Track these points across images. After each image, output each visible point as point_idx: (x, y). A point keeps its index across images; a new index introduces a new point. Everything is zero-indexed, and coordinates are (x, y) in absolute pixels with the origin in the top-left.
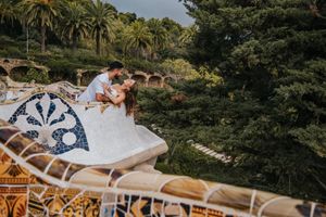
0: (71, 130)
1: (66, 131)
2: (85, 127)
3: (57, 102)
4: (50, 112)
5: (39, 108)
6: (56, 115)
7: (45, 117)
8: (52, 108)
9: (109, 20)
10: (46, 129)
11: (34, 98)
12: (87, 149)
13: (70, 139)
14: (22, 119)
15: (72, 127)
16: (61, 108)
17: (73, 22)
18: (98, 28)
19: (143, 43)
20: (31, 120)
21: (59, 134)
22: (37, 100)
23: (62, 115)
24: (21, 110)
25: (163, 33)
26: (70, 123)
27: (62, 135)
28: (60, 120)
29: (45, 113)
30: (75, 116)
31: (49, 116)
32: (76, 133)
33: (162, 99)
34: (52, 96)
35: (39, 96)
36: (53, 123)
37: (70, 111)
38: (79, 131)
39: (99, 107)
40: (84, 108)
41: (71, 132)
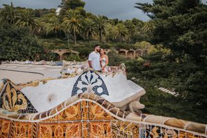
1: (98, 87)
2: (106, 85)
3: (93, 74)
4: (91, 79)
5: (86, 77)
6: (93, 80)
7: (89, 81)
8: (92, 77)
9: (105, 25)
10: (90, 86)
12: (108, 95)
13: (100, 90)
14: (80, 82)
15: (100, 85)
16: (95, 77)
17: (88, 28)
18: (100, 30)
19: (123, 35)
20: (84, 83)
21: (95, 89)
22: (85, 74)
23: (96, 80)
24: (79, 79)
25: (133, 28)
26: (99, 83)
27: (97, 89)
28: (95, 82)
29: (89, 79)
30: (102, 80)
32: (102, 88)
33: (138, 65)
34: (92, 72)
35: (86, 72)
36: (93, 83)
37: (99, 78)
38: (103, 86)
39: (111, 74)
40: (105, 76)
41: (100, 87)
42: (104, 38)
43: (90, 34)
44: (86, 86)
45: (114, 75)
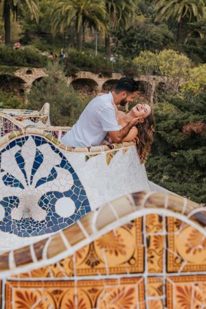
0: (67, 194)
1: (59, 195)
2: (86, 189)
3: (45, 149)
4: (36, 166)
5: (20, 160)
6: (43, 171)
7: (29, 174)
8: (39, 159)
10: (30, 193)
11: (12, 144)
13: (65, 208)
15: (68, 188)
16: (51, 160)
20: (9, 180)
21: (48, 201)
22: (16, 148)
23: (53, 171)
26: (64, 182)
27: (54, 201)
28: (50, 179)
29: (29, 167)
30: (72, 170)
31: (33, 172)
32: (74, 198)
34: (39, 141)
35: (20, 142)
36: (41, 182)
37: (64, 164)
38: (78, 194)
39: (104, 154)
40: (84, 158)
41: (67, 196)
44: (16, 192)
45: (112, 157)
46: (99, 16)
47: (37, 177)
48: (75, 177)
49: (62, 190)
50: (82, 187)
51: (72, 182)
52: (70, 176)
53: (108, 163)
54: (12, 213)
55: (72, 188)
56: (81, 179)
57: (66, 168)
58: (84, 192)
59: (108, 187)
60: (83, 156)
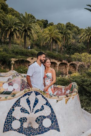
0: (48, 117)
1: (44, 117)
2: (57, 115)
3: (39, 97)
4: (35, 104)
5: (28, 101)
6: (38, 107)
7: (32, 108)
8: (36, 101)
10: (32, 116)
11: (25, 95)
12: (58, 130)
13: (47, 123)
14: (17, 109)
15: (48, 114)
16: (41, 102)
20: (23, 110)
21: (39, 120)
22: (27, 96)
23: (42, 106)
24: (17, 103)
26: (47, 112)
27: (42, 120)
28: (41, 110)
29: (32, 105)
30: (50, 107)
31: (34, 107)
32: (51, 119)
34: (37, 94)
35: (29, 94)
36: (37, 111)
37: (47, 104)
38: (53, 117)
39: (64, 99)
40: (56, 101)
41: (48, 118)
42: (29, 42)
43: (12, 35)
44: (26, 115)
45: (68, 100)
46: (59, 39)
47: (35, 109)
48: (52, 109)
49: (46, 115)
50: (55, 114)
51: (50, 112)
52: (50, 109)
53: (66, 103)
54: (24, 124)
55: (50, 114)
56: (54, 110)
57: (48, 105)
58: (55, 116)
59: (66, 114)
60: (55, 100)
